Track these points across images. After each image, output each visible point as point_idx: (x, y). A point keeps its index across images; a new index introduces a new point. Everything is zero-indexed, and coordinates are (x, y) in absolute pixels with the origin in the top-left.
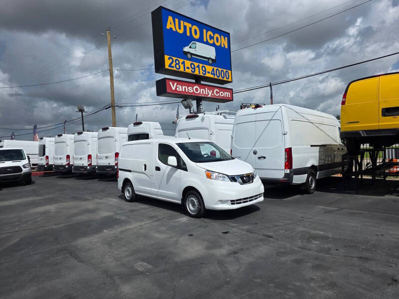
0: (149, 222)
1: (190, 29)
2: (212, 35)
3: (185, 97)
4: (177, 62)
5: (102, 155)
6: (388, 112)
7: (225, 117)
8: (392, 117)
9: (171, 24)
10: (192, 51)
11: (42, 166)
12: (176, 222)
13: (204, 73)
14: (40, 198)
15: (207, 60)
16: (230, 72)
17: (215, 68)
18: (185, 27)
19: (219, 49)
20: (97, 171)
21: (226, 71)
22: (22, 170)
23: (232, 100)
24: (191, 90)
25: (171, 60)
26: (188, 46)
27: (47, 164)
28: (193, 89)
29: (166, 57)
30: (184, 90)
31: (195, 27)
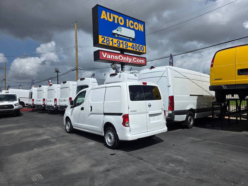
0: (68, 144)
1: (118, 19)
2: (133, 23)
3: (113, 62)
4: (108, 40)
5: (62, 99)
6: (242, 72)
7: (135, 75)
8: (245, 75)
9: (104, 15)
10: (119, 33)
11: (30, 105)
12: (85, 145)
13: (126, 47)
14: (17, 125)
15: (129, 39)
16: (144, 47)
17: (134, 44)
18: (114, 18)
19: (137, 32)
20: (59, 109)
21: (142, 46)
22: (13, 107)
23: (146, 65)
24: (116, 58)
25: (103, 38)
26: (116, 29)
27: (33, 104)
28: (118, 57)
29: (100, 37)
30: (112, 58)
31: (121, 18)
